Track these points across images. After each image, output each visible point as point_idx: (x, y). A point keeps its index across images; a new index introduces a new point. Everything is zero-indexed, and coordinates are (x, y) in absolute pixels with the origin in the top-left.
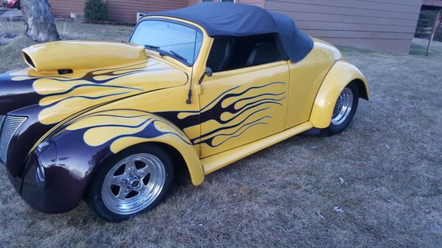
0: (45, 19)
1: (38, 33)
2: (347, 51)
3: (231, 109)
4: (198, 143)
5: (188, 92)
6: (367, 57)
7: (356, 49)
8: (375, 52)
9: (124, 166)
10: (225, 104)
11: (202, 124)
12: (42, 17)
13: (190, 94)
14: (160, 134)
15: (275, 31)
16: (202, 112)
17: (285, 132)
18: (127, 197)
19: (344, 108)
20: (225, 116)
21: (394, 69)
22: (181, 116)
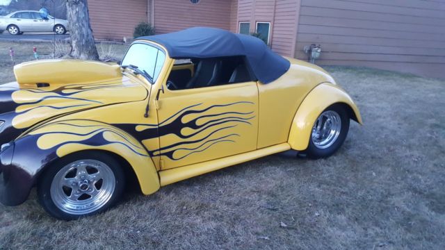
0: (86, 42)
1: (80, 54)
2: (387, 75)
3: (192, 124)
4: (158, 155)
5: (145, 107)
6: (407, 81)
7: (397, 73)
8: (419, 77)
9: (75, 170)
10: (185, 120)
11: (161, 137)
12: (84, 40)
13: (148, 109)
14: (107, 142)
15: (242, 54)
16: (160, 126)
17: (258, 151)
18: (79, 199)
19: (333, 132)
20: (186, 131)
21: (433, 95)
22: (139, 129)
